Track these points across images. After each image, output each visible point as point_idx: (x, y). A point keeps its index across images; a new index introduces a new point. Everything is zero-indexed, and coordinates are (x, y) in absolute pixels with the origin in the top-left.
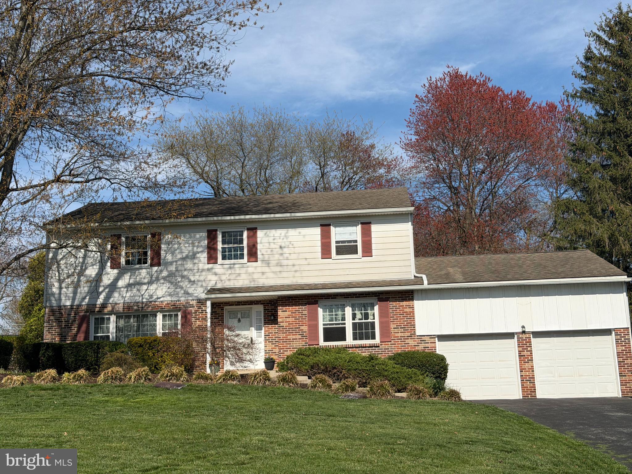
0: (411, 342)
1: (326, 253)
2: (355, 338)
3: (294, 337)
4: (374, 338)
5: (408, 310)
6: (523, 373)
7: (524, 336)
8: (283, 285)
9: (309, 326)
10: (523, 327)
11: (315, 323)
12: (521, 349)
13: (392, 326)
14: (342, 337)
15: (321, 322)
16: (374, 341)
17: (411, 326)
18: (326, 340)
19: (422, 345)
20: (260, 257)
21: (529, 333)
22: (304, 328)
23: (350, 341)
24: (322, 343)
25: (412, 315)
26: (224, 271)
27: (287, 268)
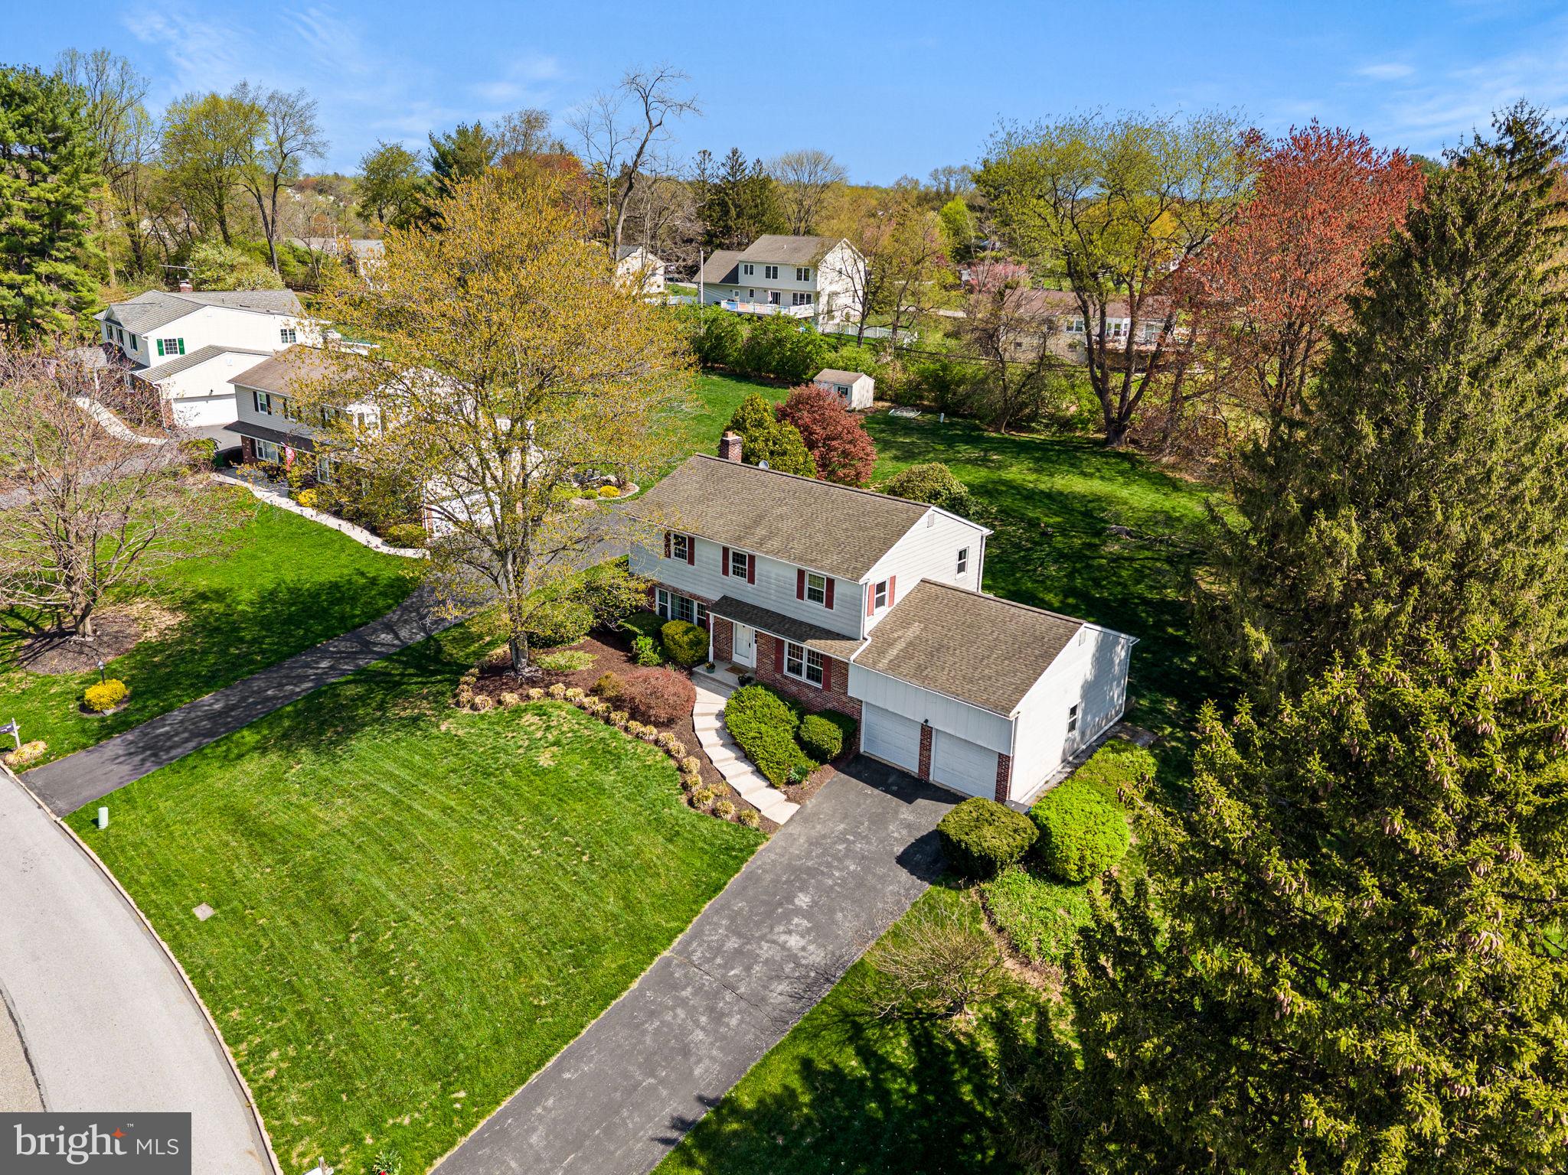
0: (844, 701)
1: (800, 595)
2: (808, 678)
3: (767, 661)
5: (844, 672)
6: (921, 758)
7: (926, 731)
9: (777, 655)
10: (926, 721)
11: (781, 656)
12: (923, 738)
13: (833, 680)
14: (799, 673)
15: (786, 656)
16: (820, 686)
17: (844, 685)
18: (788, 670)
19: (851, 704)
20: (756, 581)
21: (931, 728)
22: (773, 657)
23: (804, 678)
24: (785, 672)
25: (846, 677)
26: (733, 584)
27: (774, 598)
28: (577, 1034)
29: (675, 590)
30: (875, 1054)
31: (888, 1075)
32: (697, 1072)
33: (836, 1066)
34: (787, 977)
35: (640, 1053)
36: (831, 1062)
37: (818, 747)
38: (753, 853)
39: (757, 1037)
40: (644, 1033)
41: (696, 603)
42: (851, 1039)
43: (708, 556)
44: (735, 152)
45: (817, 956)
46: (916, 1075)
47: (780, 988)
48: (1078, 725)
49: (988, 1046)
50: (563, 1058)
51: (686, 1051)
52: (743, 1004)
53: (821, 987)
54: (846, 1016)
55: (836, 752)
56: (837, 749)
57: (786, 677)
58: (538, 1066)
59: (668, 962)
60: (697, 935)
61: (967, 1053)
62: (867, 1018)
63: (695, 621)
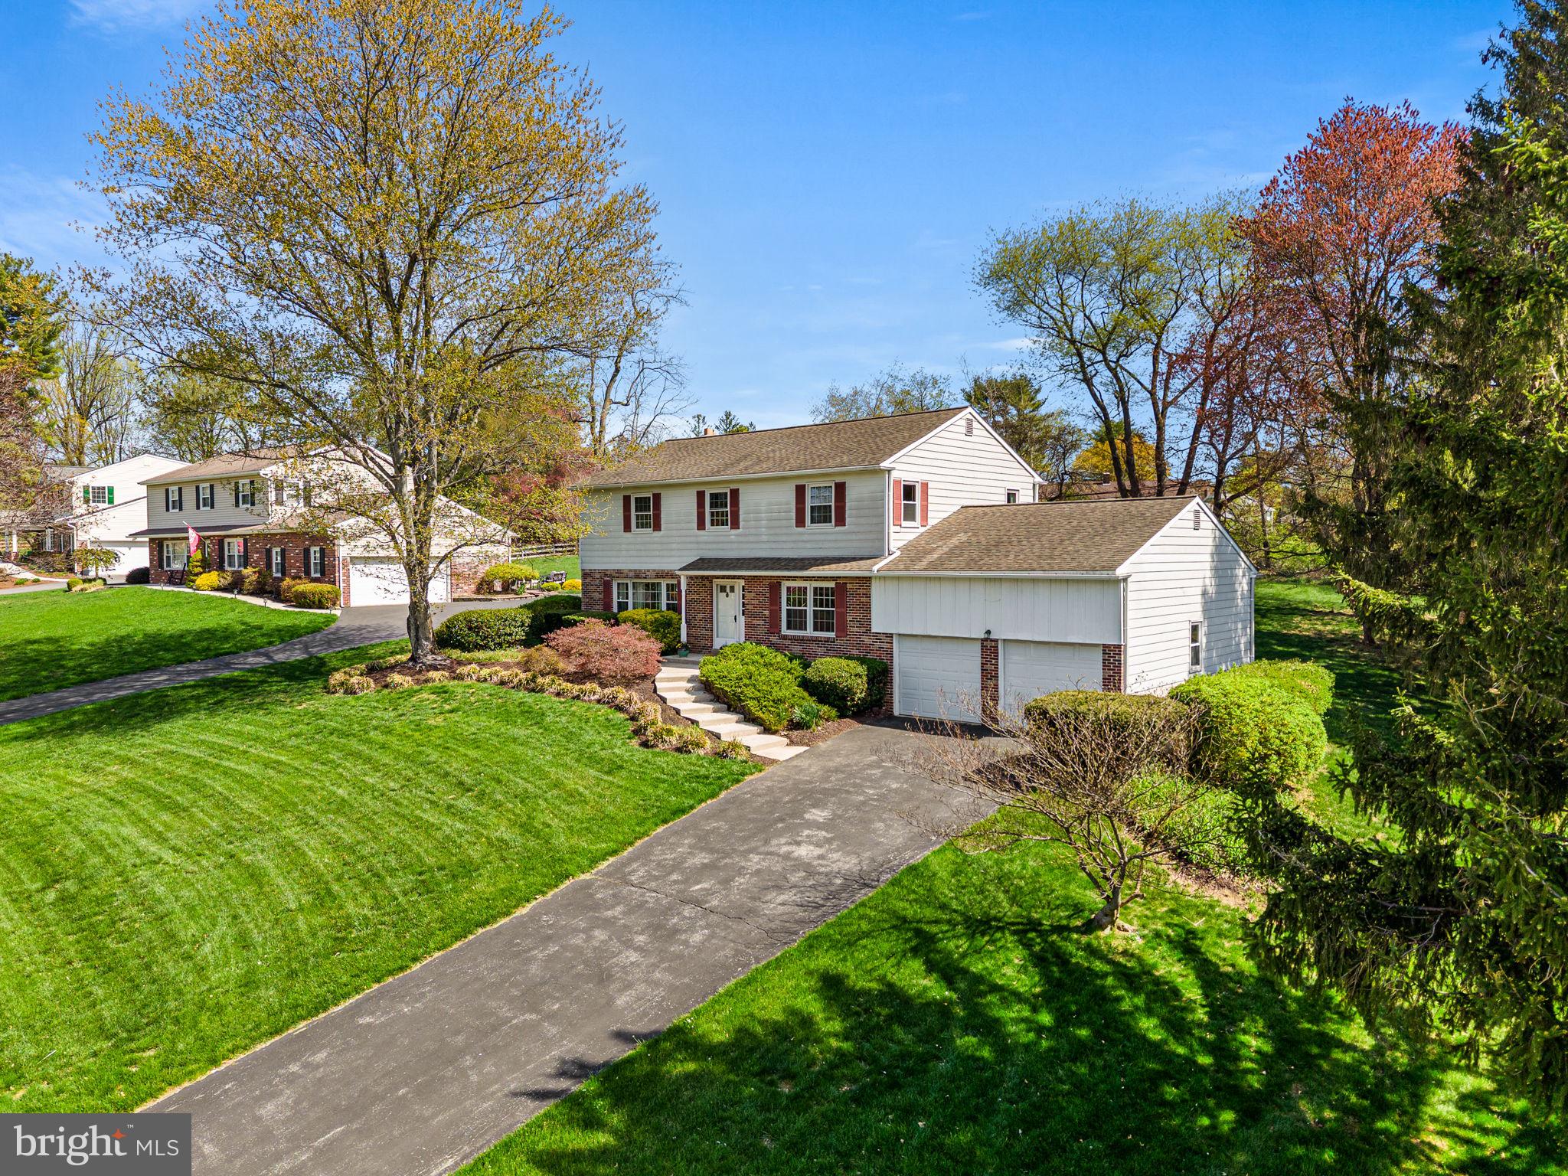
0: (867, 640)
1: (799, 521)
2: (815, 629)
3: (758, 622)
4: (832, 630)
5: (864, 599)
7: (989, 644)
9: (771, 611)
10: (989, 632)
11: (778, 608)
12: (984, 661)
13: (849, 618)
14: (803, 627)
15: (784, 607)
16: (832, 635)
17: (867, 619)
18: (789, 627)
19: (878, 645)
20: (741, 524)
21: (996, 641)
22: (767, 613)
23: (810, 632)
24: (784, 631)
25: (867, 607)
26: (711, 539)
27: (765, 538)
28: (402, 969)
29: (638, 574)
30: (965, 972)
31: (992, 998)
32: (621, 1001)
33: (890, 985)
34: (794, 886)
35: (515, 985)
36: (882, 979)
37: (833, 686)
38: (738, 781)
39: (738, 952)
40: (529, 961)
41: (664, 584)
42: (915, 951)
43: (679, 508)
44: (728, 415)
45: (843, 863)
46: (1048, 999)
47: (781, 898)
48: (1202, 655)
49: (1171, 968)
50: (368, 999)
51: (603, 978)
52: (714, 918)
53: (853, 893)
54: (901, 923)
55: (860, 695)
56: (860, 689)
57: (785, 637)
58: (310, 1014)
59: (588, 885)
60: (643, 856)
61: (1138, 976)
62: (945, 928)
63: (664, 608)
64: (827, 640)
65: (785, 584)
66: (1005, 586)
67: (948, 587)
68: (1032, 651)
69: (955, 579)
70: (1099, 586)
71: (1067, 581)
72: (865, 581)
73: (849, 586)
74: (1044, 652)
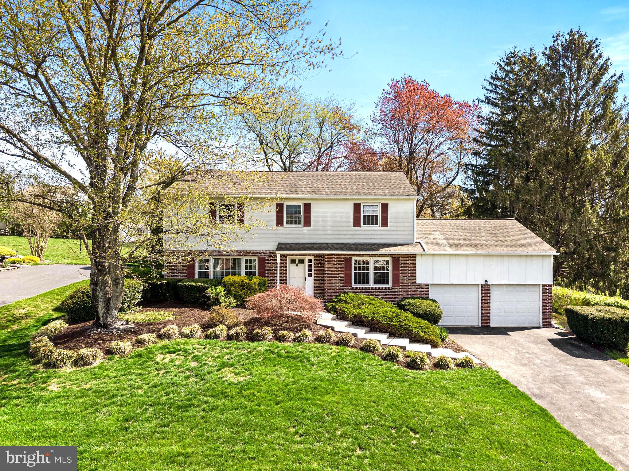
0: (413, 288)
1: (357, 223)
2: (375, 283)
3: (335, 281)
4: (388, 283)
5: (411, 266)
6: (483, 311)
7: (486, 287)
8: (327, 244)
9: (346, 274)
10: (486, 281)
11: (349, 272)
12: (483, 295)
13: (401, 277)
14: (366, 282)
15: (353, 271)
16: (388, 286)
17: (413, 277)
18: (355, 283)
19: (420, 290)
20: (312, 224)
21: (489, 285)
22: (342, 275)
23: (372, 284)
24: (353, 285)
25: (414, 270)
26: (288, 232)
27: (330, 232)
41: (244, 259)
57: (354, 288)
64: (386, 289)
65: (354, 259)
66: (495, 259)
67: (463, 259)
68: (505, 289)
69: (467, 255)
70: (541, 258)
71: (526, 256)
72: (413, 257)
73: (401, 259)
74: (510, 289)
